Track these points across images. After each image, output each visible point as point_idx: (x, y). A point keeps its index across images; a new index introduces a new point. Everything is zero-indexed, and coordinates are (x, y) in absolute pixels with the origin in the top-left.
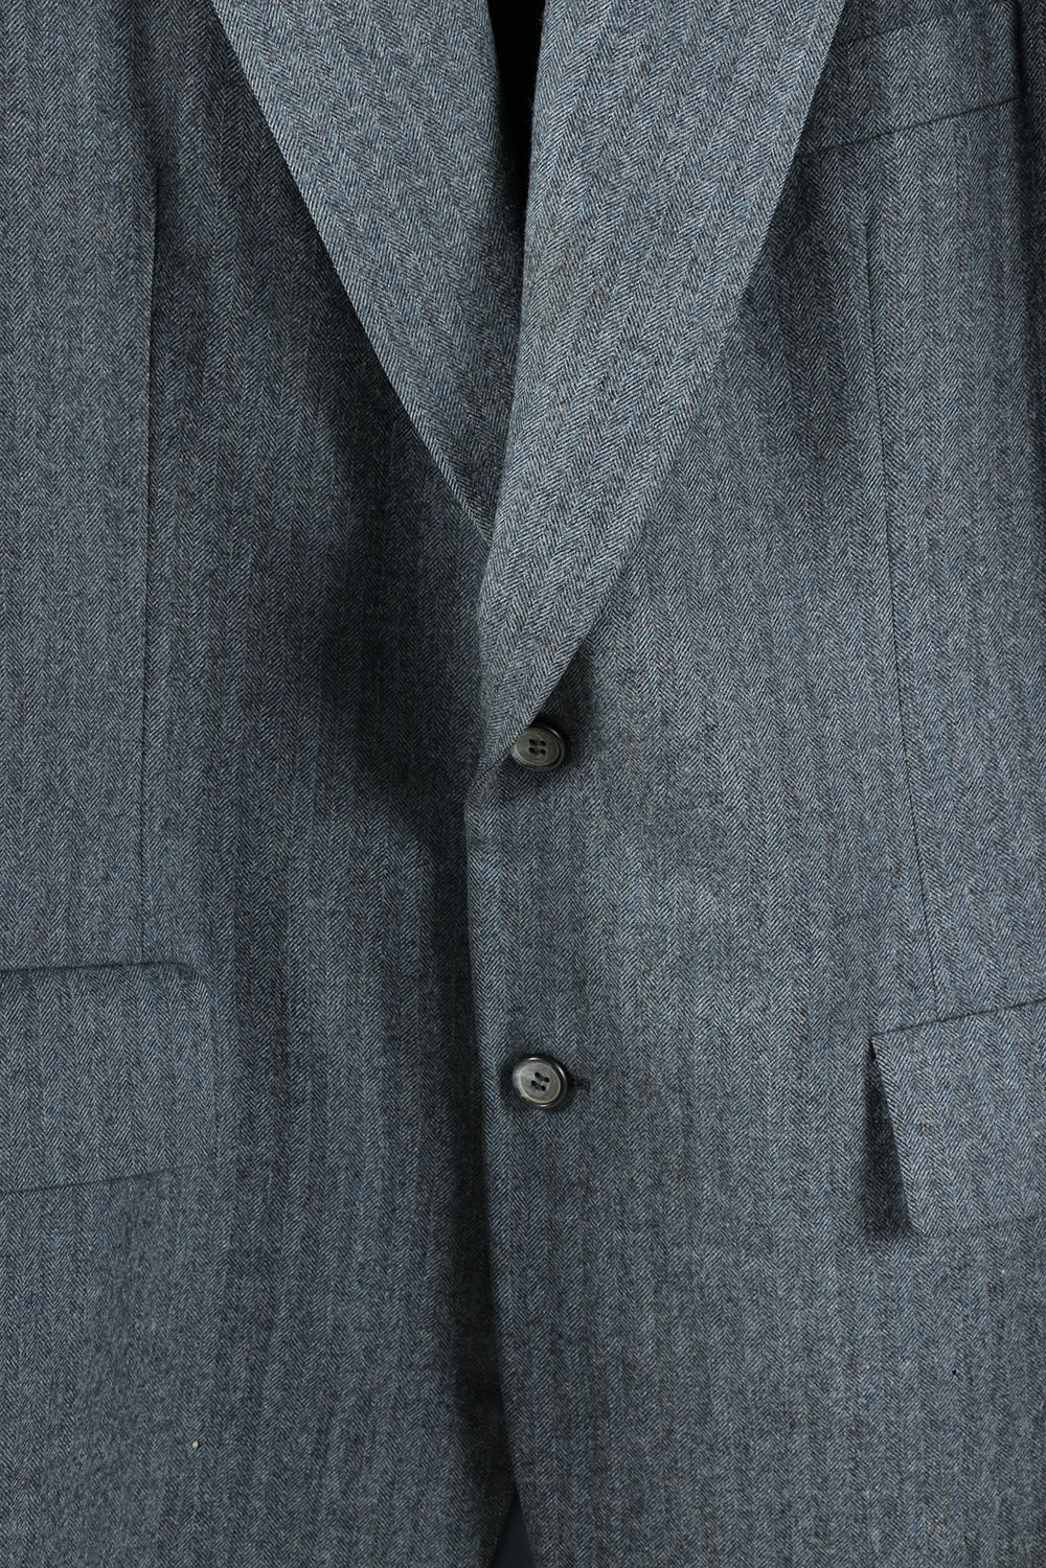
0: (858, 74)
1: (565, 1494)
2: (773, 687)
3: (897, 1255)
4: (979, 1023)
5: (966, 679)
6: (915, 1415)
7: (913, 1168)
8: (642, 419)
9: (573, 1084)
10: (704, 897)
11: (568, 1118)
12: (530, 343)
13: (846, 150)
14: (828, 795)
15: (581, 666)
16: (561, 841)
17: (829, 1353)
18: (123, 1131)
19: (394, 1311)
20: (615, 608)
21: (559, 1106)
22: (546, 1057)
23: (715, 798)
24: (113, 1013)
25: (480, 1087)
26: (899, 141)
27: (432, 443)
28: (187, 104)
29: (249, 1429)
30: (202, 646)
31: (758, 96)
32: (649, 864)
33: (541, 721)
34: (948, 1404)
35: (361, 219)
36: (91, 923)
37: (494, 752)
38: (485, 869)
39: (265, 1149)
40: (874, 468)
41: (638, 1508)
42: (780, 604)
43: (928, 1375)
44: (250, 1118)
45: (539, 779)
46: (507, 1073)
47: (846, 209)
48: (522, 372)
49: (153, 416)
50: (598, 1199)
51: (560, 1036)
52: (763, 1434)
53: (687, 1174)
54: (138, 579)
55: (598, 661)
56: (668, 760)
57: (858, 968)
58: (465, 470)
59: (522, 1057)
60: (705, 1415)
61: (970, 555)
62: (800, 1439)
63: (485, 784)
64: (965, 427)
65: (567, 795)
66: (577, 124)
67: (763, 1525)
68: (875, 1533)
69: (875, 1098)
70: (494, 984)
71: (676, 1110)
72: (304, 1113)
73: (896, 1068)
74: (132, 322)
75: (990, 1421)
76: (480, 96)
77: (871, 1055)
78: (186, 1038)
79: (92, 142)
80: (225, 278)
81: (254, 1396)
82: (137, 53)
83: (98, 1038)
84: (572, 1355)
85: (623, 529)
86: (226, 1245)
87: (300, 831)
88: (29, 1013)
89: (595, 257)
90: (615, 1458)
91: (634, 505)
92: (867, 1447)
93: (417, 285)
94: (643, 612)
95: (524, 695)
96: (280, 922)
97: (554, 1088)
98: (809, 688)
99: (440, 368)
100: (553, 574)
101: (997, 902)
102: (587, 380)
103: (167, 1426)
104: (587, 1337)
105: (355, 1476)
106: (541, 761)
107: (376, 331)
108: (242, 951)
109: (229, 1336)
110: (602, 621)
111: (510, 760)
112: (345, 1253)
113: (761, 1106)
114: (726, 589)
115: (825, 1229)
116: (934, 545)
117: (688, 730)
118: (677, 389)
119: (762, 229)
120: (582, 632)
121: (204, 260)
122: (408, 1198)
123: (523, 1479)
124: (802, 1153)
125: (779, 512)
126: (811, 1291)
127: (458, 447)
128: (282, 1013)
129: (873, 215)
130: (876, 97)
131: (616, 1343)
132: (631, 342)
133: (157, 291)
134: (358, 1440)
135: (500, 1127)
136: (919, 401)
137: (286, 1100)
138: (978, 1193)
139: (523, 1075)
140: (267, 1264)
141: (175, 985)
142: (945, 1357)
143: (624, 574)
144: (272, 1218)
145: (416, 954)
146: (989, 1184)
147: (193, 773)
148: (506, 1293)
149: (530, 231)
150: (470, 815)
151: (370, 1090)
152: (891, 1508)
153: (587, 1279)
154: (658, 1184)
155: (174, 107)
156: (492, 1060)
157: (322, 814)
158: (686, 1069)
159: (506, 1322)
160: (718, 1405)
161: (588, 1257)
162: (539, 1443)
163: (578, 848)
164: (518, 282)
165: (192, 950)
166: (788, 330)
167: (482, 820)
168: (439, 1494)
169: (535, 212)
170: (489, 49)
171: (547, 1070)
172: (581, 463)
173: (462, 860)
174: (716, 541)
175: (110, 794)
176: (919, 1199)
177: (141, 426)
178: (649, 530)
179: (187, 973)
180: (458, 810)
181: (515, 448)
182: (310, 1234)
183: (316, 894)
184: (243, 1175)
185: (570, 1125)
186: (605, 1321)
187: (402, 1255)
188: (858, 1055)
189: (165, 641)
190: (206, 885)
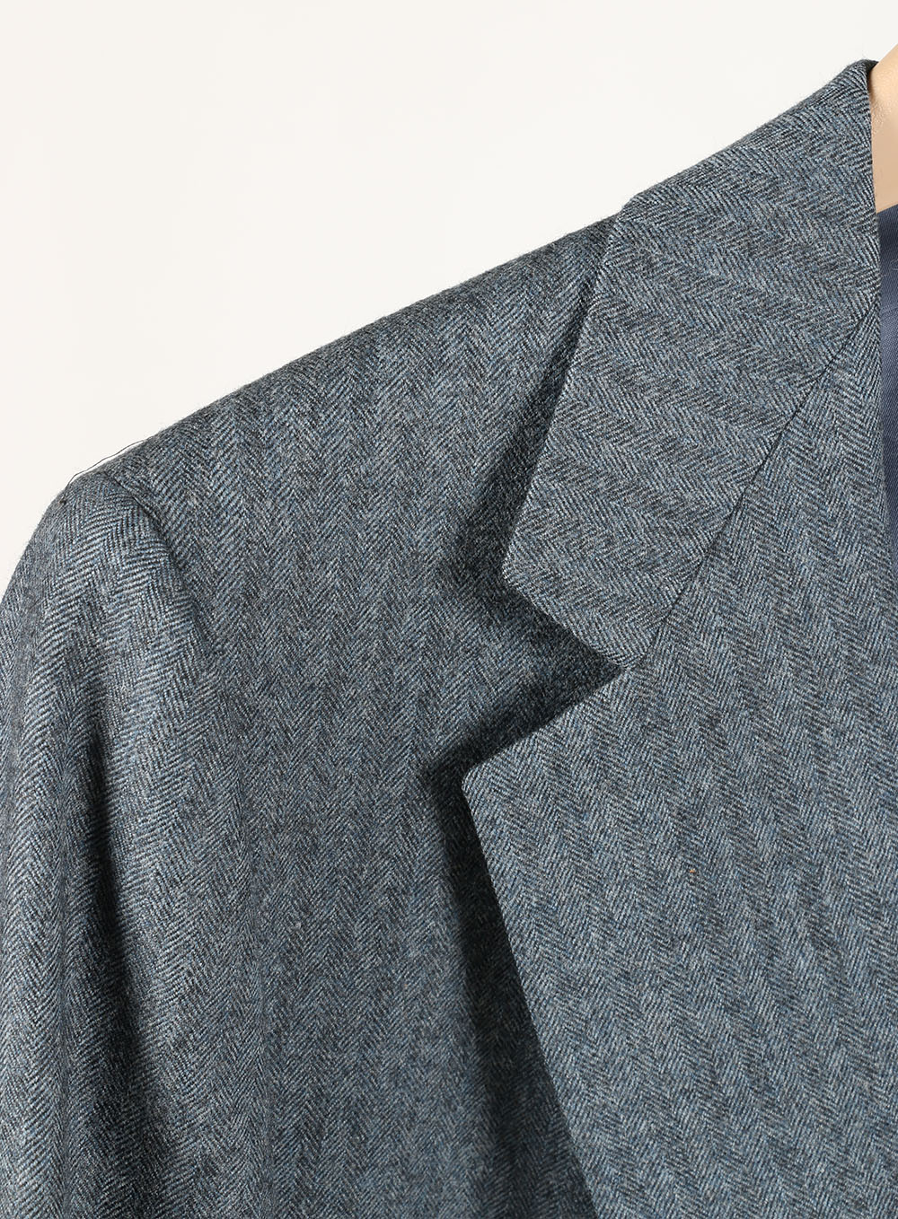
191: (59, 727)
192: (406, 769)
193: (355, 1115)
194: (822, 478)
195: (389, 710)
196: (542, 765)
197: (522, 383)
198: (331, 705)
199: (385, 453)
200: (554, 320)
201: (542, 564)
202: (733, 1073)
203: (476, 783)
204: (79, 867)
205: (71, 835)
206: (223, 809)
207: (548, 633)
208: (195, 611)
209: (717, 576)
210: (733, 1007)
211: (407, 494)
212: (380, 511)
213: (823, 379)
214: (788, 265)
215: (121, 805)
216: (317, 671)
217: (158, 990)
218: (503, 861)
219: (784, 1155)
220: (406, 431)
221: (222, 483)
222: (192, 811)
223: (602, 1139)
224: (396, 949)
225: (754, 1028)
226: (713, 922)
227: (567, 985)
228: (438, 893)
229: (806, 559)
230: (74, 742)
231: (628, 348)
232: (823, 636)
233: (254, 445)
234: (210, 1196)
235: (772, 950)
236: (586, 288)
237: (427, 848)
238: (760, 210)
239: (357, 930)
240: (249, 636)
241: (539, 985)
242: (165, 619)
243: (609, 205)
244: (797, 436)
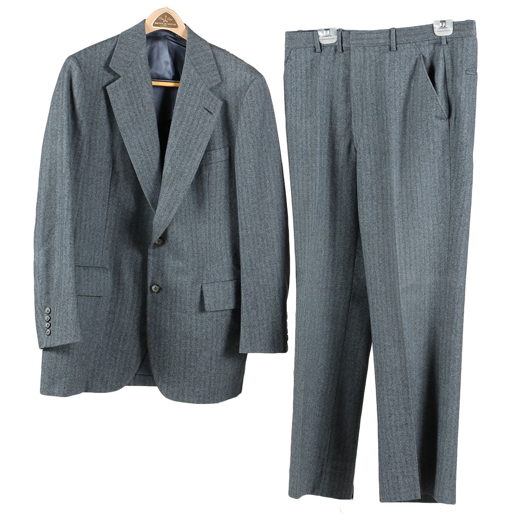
0: (208, 156)
1: (155, 349)
2: (192, 236)
3: (204, 315)
4: (216, 283)
5: (218, 236)
6: (205, 338)
7: (206, 302)
8: (176, 200)
9: (160, 289)
10: (180, 263)
11: (159, 294)
12: (162, 188)
13: (206, 165)
14: (198, 250)
15: (166, 231)
16: (161, 255)
17: (193, 328)
18: (98, 290)
19: (131, 322)
20: (171, 224)
21: (158, 292)
22: (157, 285)
23: (183, 250)
24: (98, 273)
25: (147, 289)
26: (213, 165)
27: (148, 200)
28: (118, 153)
29: (109, 337)
30: (113, 224)
31: (194, 159)
32: (173, 258)
33: (160, 238)
34: (209, 336)
35: (141, 170)
36: (96, 261)
37: (153, 242)
38: (150, 258)
39: (115, 296)
40: (207, 207)
41: (165, 351)
42: (193, 224)
43: (206, 332)
44: (113, 291)
45: (159, 246)
46: (151, 287)
47: (205, 173)
48: (161, 192)
49: (109, 193)
50: (163, 305)
51: (159, 282)
52: (184, 340)
53: (176, 302)
54: (105, 214)
55: (168, 230)
56: (177, 244)
57: (201, 275)
58: (152, 204)
59: (153, 285)
60: (176, 337)
61: (220, 219)
62: (188, 341)
63: (151, 246)
64: (220, 202)
65: (162, 248)
66: (170, 161)
67: (183, 353)
68: (198, 355)
69: (202, 292)
70: (150, 274)
71: (175, 293)
72: (121, 291)
73: (205, 289)
74: (108, 180)
75: (215, 340)
76: (158, 155)
77: (202, 287)
78: (107, 278)
79: (105, 156)
80: (121, 175)
81: (110, 332)
82: (112, 145)
83: (96, 277)
84: (157, 328)
85: (173, 214)
86: (108, 309)
87: (124, 251)
88: (88, 272)
89: (172, 178)
90: (162, 343)
91: (174, 211)
92: (197, 342)
93: (148, 179)
94: (175, 224)
95: (158, 234)
96: (120, 263)
97: (158, 289)
98: (197, 236)
99: (150, 190)
100: (163, 219)
101: (221, 267)
102: (169, 194)
103: (98, 335)
104: (160, 325)
105: (124, 345)
106: (159, 243)
107: (142, 184)
108: (114, 267)
109: (108, 323)
110: (170, 225)
111: (155, 243)
112: (125, 312)
113: (186, 292)
114: (186, 222)
115: (194, 310)
116: (215, 218)
117: (180, 241)
118: (181, 196)
119: (194, 176)
120: (167, 227)
121: (119, 173)
122: (135, 305)
123: (149, 346)
124: (191, 299)
125: (194, 212)
126: (191, 319)
127: (151, 200)
128: (119, 277)
129: (209, 174)
130: (210, 159)
131: (164, 326)
132: (176, 190)
133: (111, 176)
134: (125, 340)
135: (149, 295)
136: (214, 199)
137: (118, 289)
138: (215, 306)
139: (153, 287)
140: (114, 313)
141: (106, 271)
142: (209, 330)
143: (173, 219)
144: (115, 306)
145: (139, 269)
146: (216, 305)
147: (110, 242)
148: (148, 319)
149: (163, 174)
150: (149, 250)
151: (131, 289)
152: (200, 351)
153: (160, 317)
154: (171, 303)
155: (117, 153)
156: (149, 285)
157: (128, 249)
158: (177, 287)
159: (148, 323)
160: (177, 335)
161: (161, 314)
162: (151, 341)
163: (164, 255)
164: (161, 179)
165: (108, 266)
166: (197, 188)
167: (151, 251)
168: (136, 349)
169: (164, 171)
170: (159, 149)
171: (157, 287)
172: (168, 205)
173: (147, 257)
174: (185, 215)
175: (100, 244)
176: (206, 306)
177: (108, 194)
178: (177, 214)
179: (107, 270)
180: (147, 250)
181: (159, 202)
182: (120, 309)
183: (126, 260)
184: (112, 300)
185: (159, 295)
186: (162, 323)
187: (133, 314)
188: (200, 287)
189: (108, 223)
190: (110, 258)
191: (68, 77)
192: (101, 87)
193: (96, 123)
194: (141, 59)
195: (99, 81)
196: (114, 85)
197: (111, 48)
198: (93, 79)
199: (98, 54)
200: (114, 43)
201: (113, 66)
202: (135, 119)
203: (107, 88)
204: (69, 92)
205: (69, 86)
206: (83, 86)
207: (115, 74)
208: (80, 67)
209: (131, 68)
210: (134, 113)
211: (100, 59)
212: (98, 60)
213: (141, 49)
214: (137, 38)
215: (73, 85)
216: (92, 75)
217: (77, 103)
218: (110, 96)
219: (140, 129)
220: (100, 53)
221: (82, 56)
222: (80, 86)
223: (121, 126)
224: (100, 105)
225: (137, 115)
226: (132, 104)
227: (117, 109)
228: (104, 100)
229: (140, 67)
230: (69, 80)
231: (121, 45)
232: (142, 75)
233: (85, 53)
234: (82, 124)
235: (138, 107)
236: (117, 40)
237: (103, 96)
238: (134, 33)
239: (96, 103)
240: (85, 71)
241: (114, 109)
242: (78, 67)
243: (119, 33)
244: (138, 55)
